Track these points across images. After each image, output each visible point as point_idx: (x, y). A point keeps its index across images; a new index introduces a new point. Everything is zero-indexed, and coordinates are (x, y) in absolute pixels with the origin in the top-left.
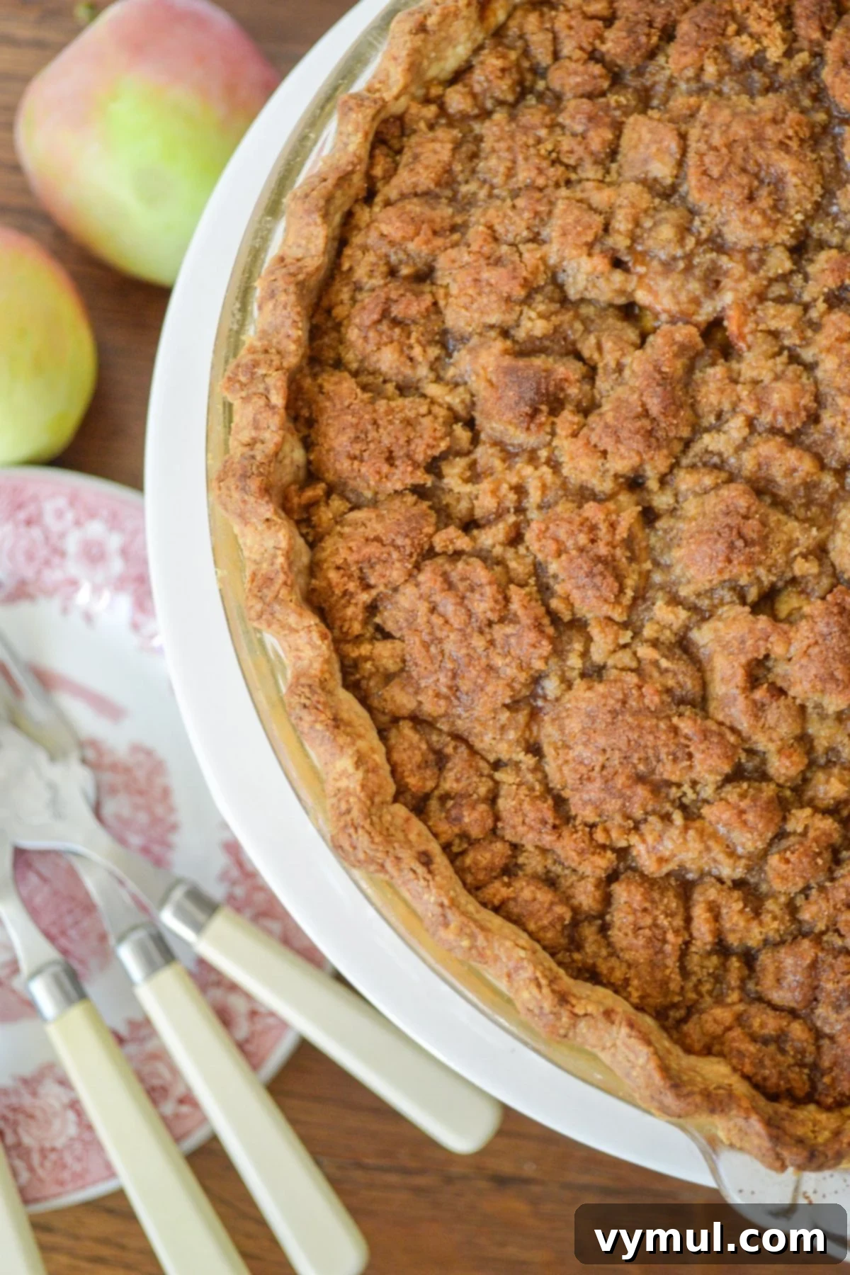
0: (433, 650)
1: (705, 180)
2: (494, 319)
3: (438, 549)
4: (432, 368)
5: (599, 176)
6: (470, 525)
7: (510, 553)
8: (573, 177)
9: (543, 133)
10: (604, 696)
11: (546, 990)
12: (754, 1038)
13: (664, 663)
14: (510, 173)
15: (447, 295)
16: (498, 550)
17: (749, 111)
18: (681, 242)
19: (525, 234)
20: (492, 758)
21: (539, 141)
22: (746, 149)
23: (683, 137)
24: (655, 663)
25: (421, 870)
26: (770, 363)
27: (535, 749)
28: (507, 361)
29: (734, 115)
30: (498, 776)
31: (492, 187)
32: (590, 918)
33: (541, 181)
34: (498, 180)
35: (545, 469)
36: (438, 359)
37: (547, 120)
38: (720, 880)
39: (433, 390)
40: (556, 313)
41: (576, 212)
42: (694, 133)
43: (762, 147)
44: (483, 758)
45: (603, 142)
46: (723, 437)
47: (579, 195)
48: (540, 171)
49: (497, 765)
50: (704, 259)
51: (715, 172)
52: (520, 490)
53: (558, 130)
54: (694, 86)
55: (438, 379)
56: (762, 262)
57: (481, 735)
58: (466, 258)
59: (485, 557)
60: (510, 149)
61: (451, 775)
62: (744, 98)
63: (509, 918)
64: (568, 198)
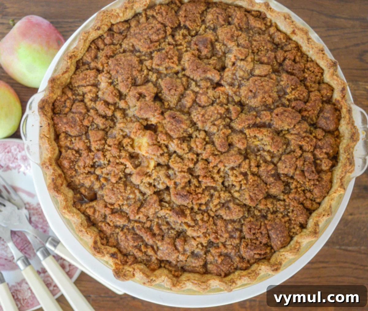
0: (144, 28)
1: (254, 81)
2: (220, 37)
3: (167, 28)
4: (209, 26)
5: (256, 59)
6: (173, 36)
7: (166, 43)
8: (255, 54)
9: (265, 47)
10: (135, 63)
11: (72, 54)
12: (65, 101)
13: (143, 76)
14: (255, 41)
15: (225, 27)
16: (167, 40)
17: (272, 91)
18: (240, 77)
19: (239, 43)
20: (122, 43)
21: (263, 47)
22: (262, 89)
23: (265, 76)
24: (143, 74)
25: (96, 28)
26: (212, 96)
27: (124, 51)
28: (209, 39)
29: (271, 87)
30: (118, 45)
31: (252, 37)
32: (89, 66)
33: (253, 46)
34: (254, 38)
35: (185, 49)
36: (211, 27)
37: (268, 48)
38: (97, 92)
39: (203, 26)
40: (222, 51)
41: (245, 53)
42: (266, 79)
43: (263, 93)
44: (122, 41)
45: (264, 60)
46: (194, 86)
47: (250, 54)
48: (255, 46)
49: (121, 45)
50: (236, 83)
51: (256, 83)
52: (181, 45)
53: (267, 51)
54: (279, 80)
55: (206, 28)
56: (237, 95)
57: (127, 40)
58: (233, 30)
59: (165, 38)
60: (260, 40)
61: (118, 35)
62: (276, 90)
63: (88, 49)
64: (249, 52)
